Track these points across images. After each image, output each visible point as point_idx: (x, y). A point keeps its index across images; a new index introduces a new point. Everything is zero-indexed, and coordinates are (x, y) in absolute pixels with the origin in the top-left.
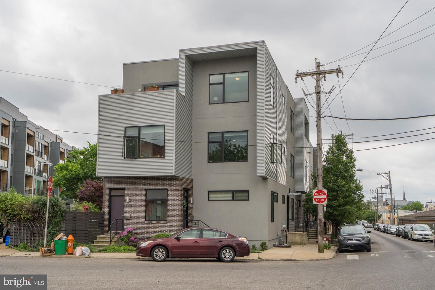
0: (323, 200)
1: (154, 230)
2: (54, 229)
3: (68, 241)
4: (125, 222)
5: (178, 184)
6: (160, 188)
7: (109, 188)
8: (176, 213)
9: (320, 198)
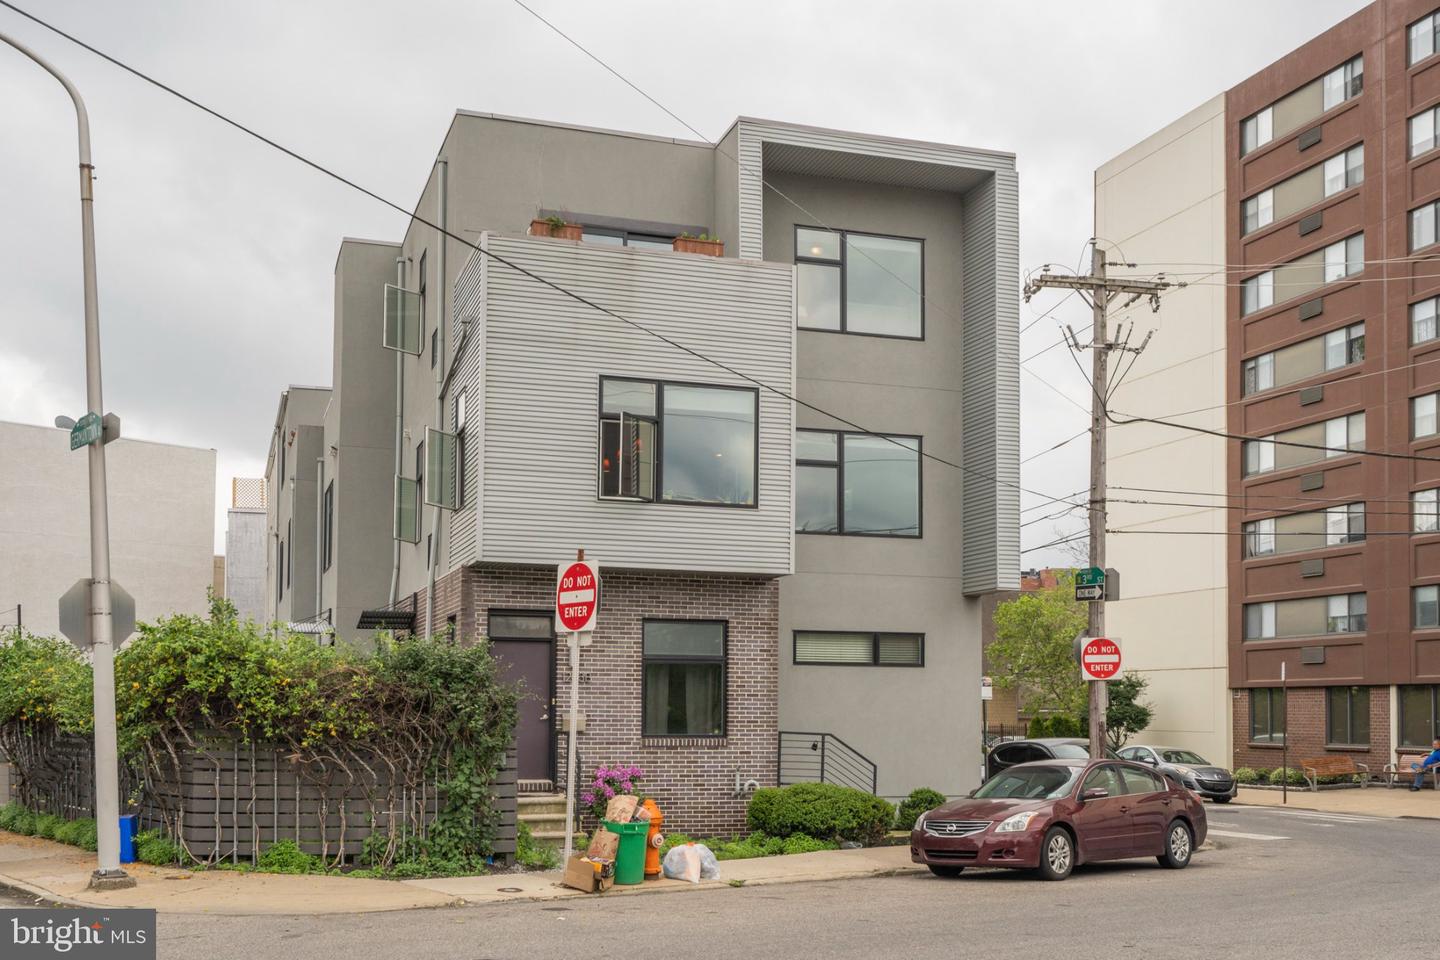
1: (679, 771)
5: (766, 606)
6: (701, 616)
7: (490, 610)
8: (759, 708)
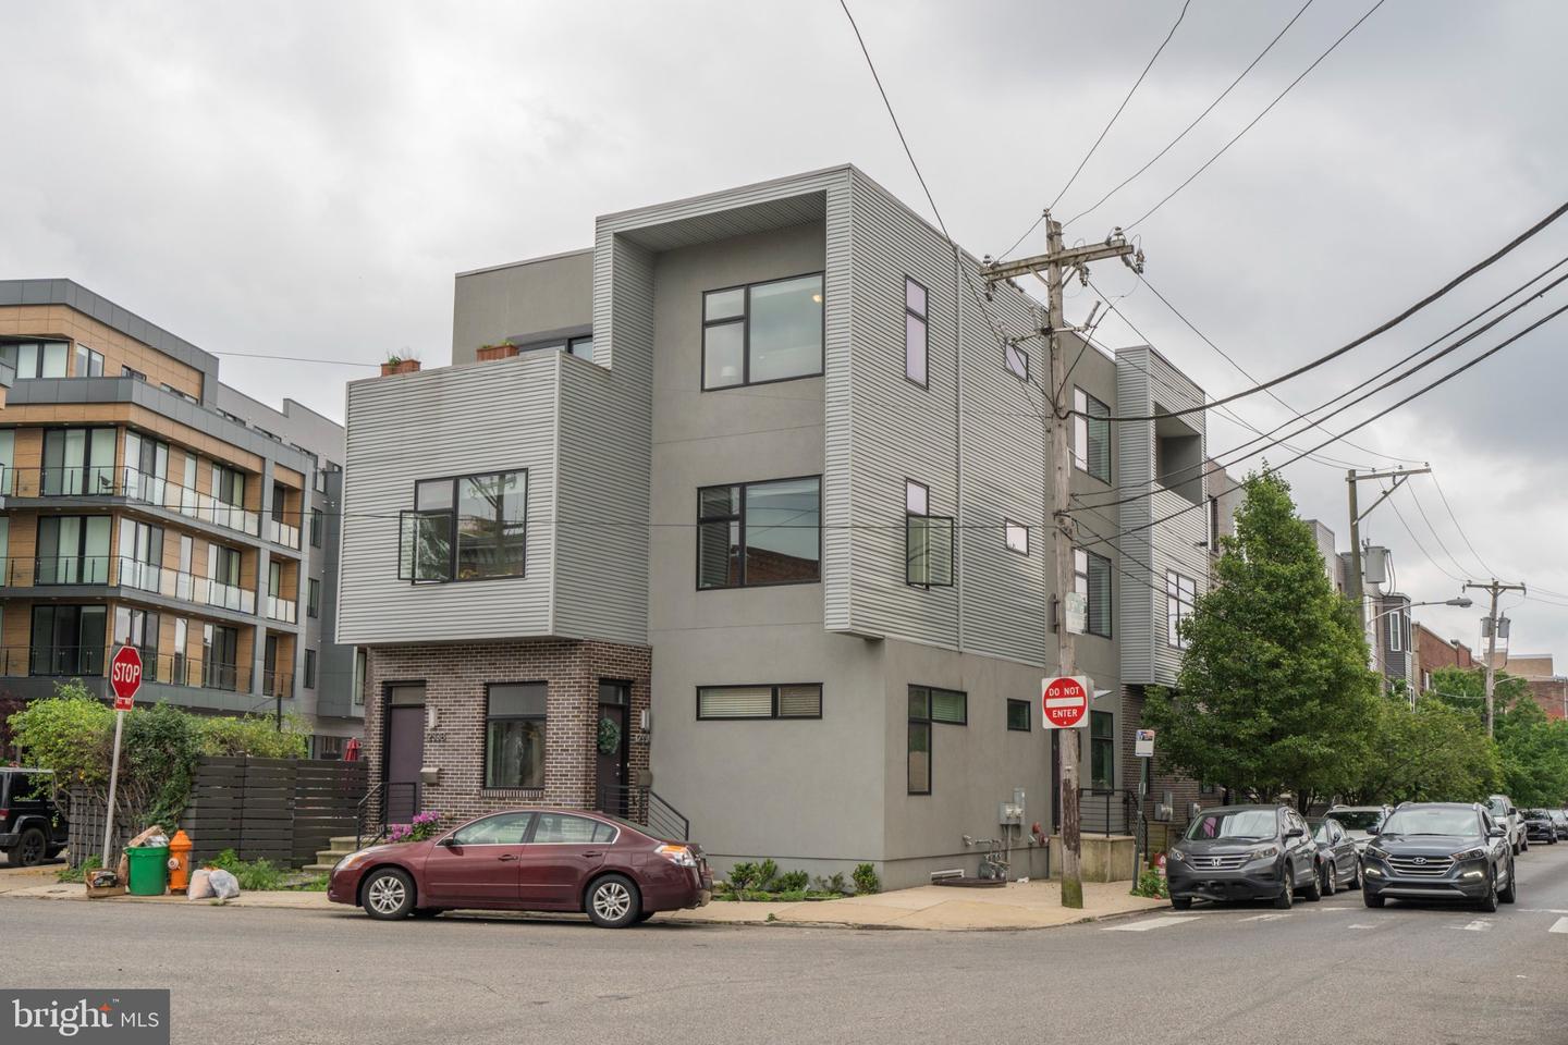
0: (1075, 712)
2: (167, 814)
3: (173, 851)
4: (427, 794)
5: (578, 665)
6: (527, 679)
7: (383, 683)
8: (570, 763)
9: (1067, 708)
